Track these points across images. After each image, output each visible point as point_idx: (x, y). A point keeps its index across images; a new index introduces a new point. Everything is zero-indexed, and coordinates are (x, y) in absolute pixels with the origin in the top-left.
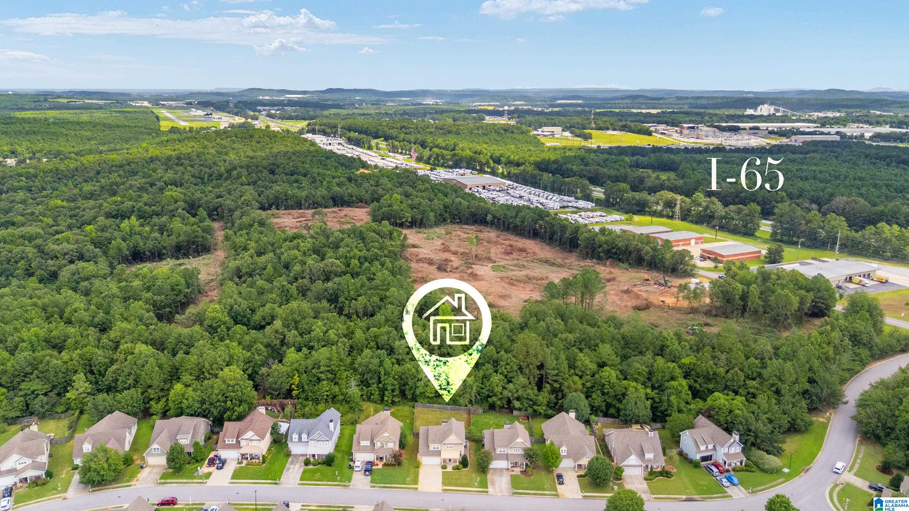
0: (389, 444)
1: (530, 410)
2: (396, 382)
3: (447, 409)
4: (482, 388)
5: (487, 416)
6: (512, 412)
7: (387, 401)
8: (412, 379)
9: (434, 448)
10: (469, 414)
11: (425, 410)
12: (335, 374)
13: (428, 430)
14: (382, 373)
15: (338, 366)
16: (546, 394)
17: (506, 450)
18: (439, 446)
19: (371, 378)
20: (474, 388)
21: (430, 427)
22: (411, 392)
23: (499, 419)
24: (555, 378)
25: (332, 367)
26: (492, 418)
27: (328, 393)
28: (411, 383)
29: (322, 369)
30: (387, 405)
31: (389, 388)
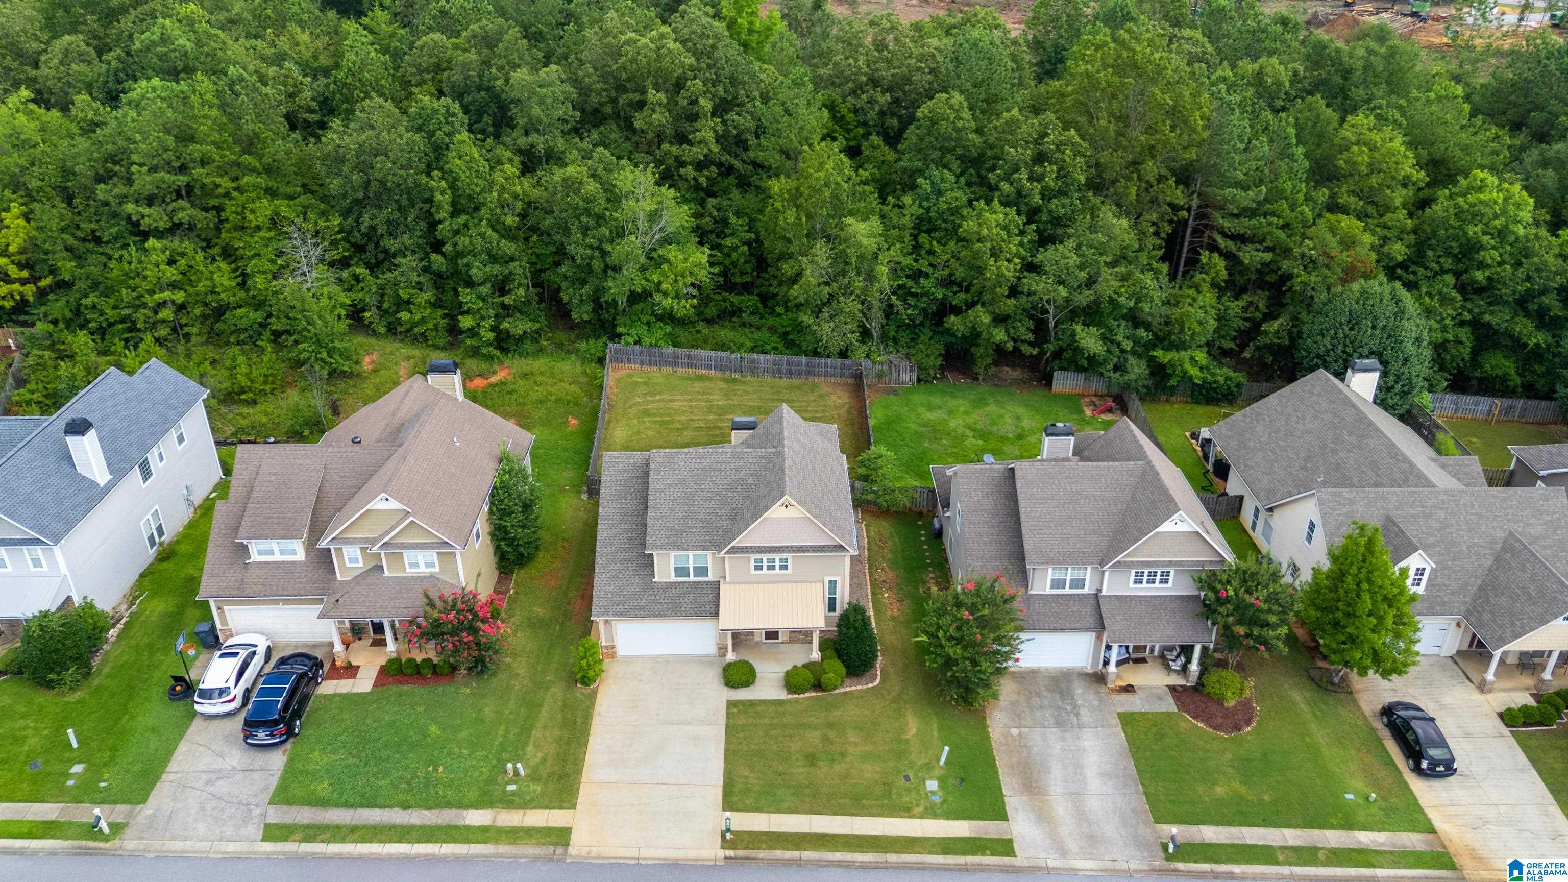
0: (409, 556)
1: (1137, 369)
2: (508, 247)
3: (754, 370)
4: (917, 275)
5: (936, 400)
6: (1047, 381)
7: (473, 332)
8: (585, 230)
9: (681, 571)
10: (857, 385)
11: (657, 374)
12: (219, 209)
13: (644, 474)
14: (443, 199)
15: (235, 170)
16: (1208, 297)
17: (1088, 575)
18: (709, 559)
19: (393, 229)
20: (883, 270)
21: (658, 456)
22: (586, 290)
23: (992, 408)
24: (1245, 225)
25: (198, 172)
26: (961, 404)
27: (179, 297)
28: (577, 249)
29: (144, 181)
30: (475, 352)
31: (477, 271)
